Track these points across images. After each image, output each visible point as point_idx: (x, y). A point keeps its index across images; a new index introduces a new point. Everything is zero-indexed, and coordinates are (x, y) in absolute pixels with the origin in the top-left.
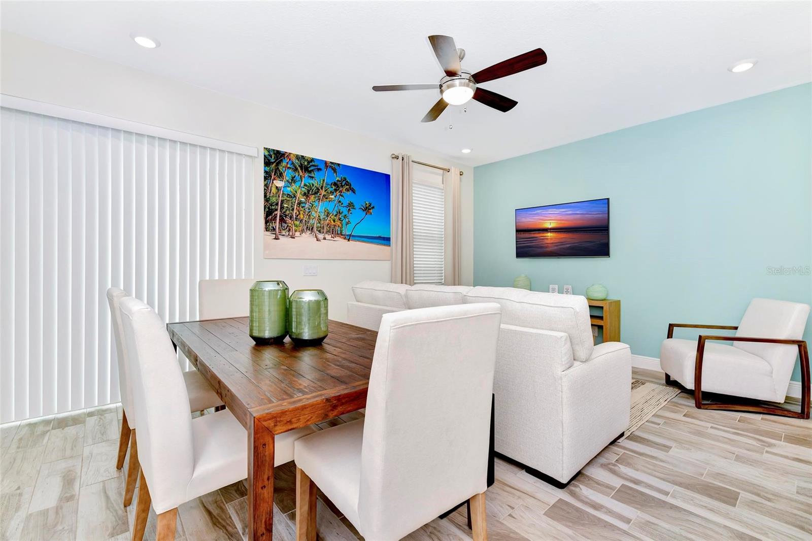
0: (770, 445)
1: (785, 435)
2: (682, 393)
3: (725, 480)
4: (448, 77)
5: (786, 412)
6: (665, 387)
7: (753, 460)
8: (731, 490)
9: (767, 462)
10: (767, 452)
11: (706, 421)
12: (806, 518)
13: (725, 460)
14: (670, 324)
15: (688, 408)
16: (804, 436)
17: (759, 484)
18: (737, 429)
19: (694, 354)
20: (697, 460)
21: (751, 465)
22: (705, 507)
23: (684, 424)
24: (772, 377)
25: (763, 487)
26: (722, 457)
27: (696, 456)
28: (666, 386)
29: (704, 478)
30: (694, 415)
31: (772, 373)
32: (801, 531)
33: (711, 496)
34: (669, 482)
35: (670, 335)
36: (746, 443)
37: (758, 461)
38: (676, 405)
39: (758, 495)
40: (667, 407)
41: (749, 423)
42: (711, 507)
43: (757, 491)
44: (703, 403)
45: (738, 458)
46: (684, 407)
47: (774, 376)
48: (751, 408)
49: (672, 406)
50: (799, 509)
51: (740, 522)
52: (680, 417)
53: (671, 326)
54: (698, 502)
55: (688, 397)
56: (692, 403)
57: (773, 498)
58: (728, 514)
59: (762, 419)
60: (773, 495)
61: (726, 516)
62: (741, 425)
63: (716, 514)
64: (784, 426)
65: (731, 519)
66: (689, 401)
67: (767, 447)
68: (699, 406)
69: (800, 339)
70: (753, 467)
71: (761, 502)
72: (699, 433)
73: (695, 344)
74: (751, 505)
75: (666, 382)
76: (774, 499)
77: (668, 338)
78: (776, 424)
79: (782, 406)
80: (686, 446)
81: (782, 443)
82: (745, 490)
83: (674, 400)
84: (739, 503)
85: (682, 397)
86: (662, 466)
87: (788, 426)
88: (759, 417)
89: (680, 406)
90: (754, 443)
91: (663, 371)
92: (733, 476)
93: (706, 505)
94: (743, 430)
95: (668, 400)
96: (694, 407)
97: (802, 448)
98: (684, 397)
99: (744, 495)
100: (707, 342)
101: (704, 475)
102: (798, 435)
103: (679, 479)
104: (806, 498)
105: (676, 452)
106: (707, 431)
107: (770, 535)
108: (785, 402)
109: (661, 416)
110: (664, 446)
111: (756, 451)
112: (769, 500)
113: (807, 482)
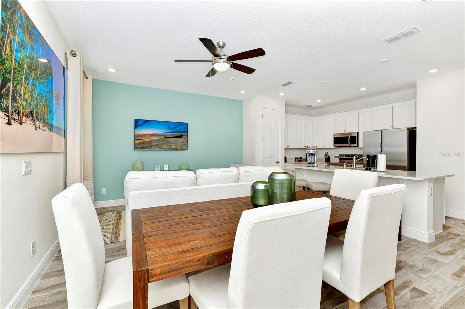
4: (215, 57)
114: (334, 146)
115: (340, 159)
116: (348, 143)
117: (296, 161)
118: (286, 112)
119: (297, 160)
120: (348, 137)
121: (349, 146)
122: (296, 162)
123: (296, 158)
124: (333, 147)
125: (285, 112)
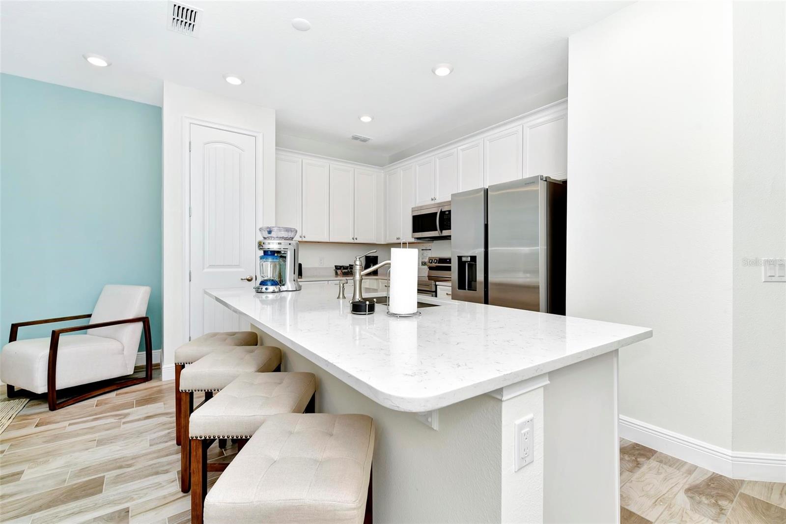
0: (126, 415)
1: (136, 401)
2: (32, 401)
3: (89, 472)
5: (135, 381)
6: (7, 402)
7: (112, 437)
8: (96, 478)
9: (124, 433)
10: (124, 423)
11: (62, 421)
12: (159, 463)
13: (86, 452)
14: (13, 325)
15: (40, 415)
16: (150, 395)
17: (119, 457)
18: (96, 414)
19: (46, 351)
20: (57, 468)
21: (111, 443)
22: (73, 513)
23: (37, 436)
24: (123, 354)
25: (124, 458)
26: (83, 450)
27: (56, 465)
28: (9, 401)
29: (67, 484)
30: (48, 421)
31: (123, 350)
32: (158, 476)
33: (77, 498)
34: (25, 515)
35: (13, 337)
36: (105, 424)
37: (117, 436)
38: (25, 418)
39: (121, 467)
40: (14, 425)
41: (106, 404)
42: (78, 509)
43: (119, 464)
44: (57, 402)
45: (100, 443)
46: (35, 416)
47: (125, 353)
48: (106, 389)
49: (21, 420)
50: (152, 459)
51: (108, 504)
52: (31, 430)
53: (14, 328)
54: (63, 514)
55: (40, 403)
56: (45, 407)
57: (134, 461)
58: (96, 504)
59: (117, 395)
60: (132, 459)
61: (96, 507)
62: (99, 409)
63: (85, 513)
64: (134, 394)
65: (100, 507)
66: (40, 407)
67: (123, 418)
68: (53, 408)
69: (144, 315)
70: (114, 444)
71: (123, 472)
72: (56, 438)
73: (48, 340)
74: (117, 480)
75: (8, 396)
76: (134, 463)
77: (11, 341)
78: (128, 394)
79: (134, 376)
80: (41, 460)
81: (135, 409)
82: (109, 470)
83: (22, 413)
84: (105, 486)
85: (32, 405)
86: (14, 501)
87: (137, 392)
88: (113, 394)
89: (30, 418)
90: (112, 420)
91: (3, 384)
92: (96, 463)
93: (72, 511)
94: (101, 413)
95: (14, 416)
96: (47, 412)
97: (149, 406)
98: (35, 405)
99: (109, 475)
100: (61, 335)
101: (67, 479)
102: (146, 396)
103: (38, 503)
104: (157, 446)
105: (31, 474)
106: (66, 431)
107: (135, 497)
108: (134, 372)
109: (6, 440)
110: (13, 475)
111: (114, 428)
112: (130, 466)
113: (156, 432)
114: (413, 237)
115: (431, 268)
116: (436, 230)
117: (337, 273)
118: (279, 144)
119: (339, 272)
120: (436, 213)
121: (438, 235)
122: (337, 277)
123: (337, 268)
124: (413, 240)
125: (276, 145)
